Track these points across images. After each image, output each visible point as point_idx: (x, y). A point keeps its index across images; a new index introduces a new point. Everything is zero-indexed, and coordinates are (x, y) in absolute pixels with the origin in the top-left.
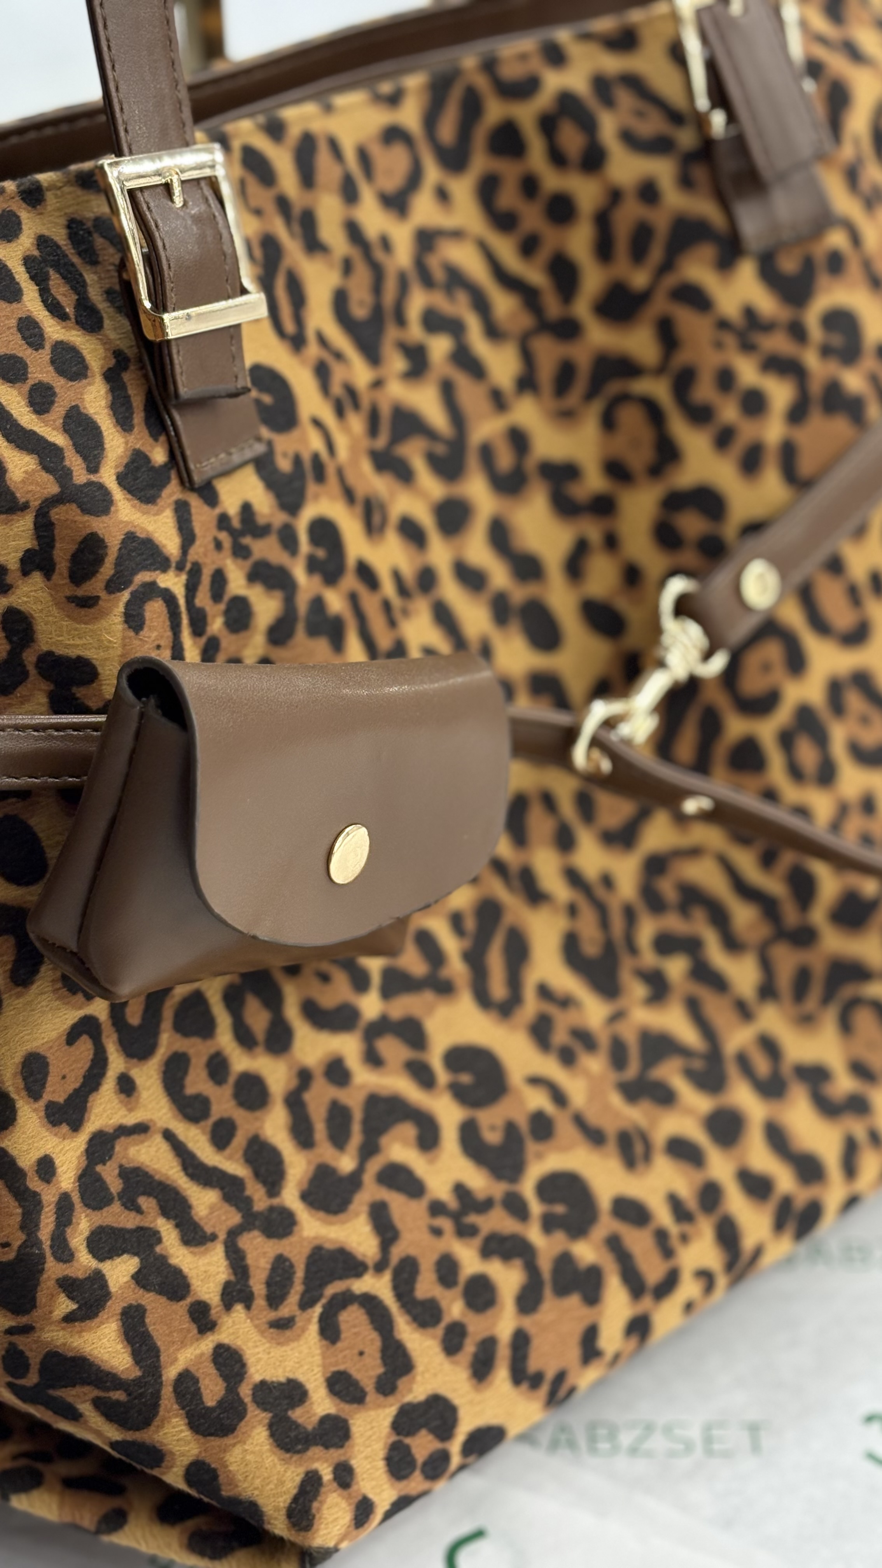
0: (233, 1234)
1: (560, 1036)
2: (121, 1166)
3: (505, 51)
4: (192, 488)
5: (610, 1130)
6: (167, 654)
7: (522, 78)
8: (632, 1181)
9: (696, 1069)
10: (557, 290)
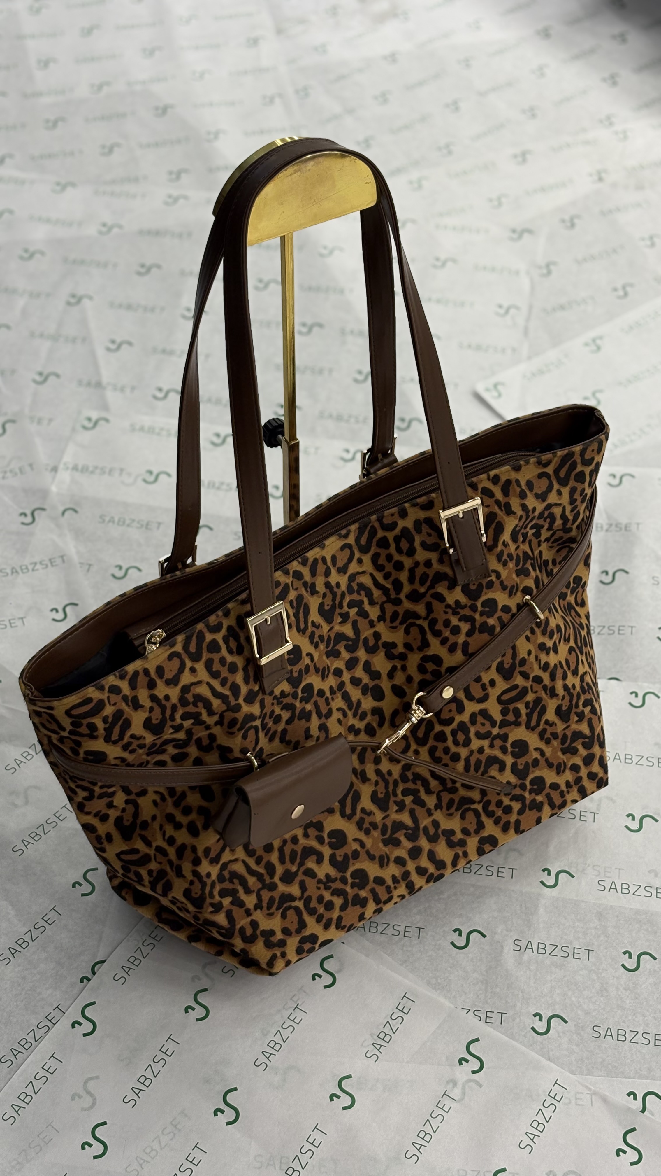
0: (259, 891)
1: (366, 825)
3: (387, 513)
4: (266, 694)
5: (377, 855)
6: (254, 742)
7: (390, 522)
8: (381, 871)
9: (409, 833)
10: (395, 589)
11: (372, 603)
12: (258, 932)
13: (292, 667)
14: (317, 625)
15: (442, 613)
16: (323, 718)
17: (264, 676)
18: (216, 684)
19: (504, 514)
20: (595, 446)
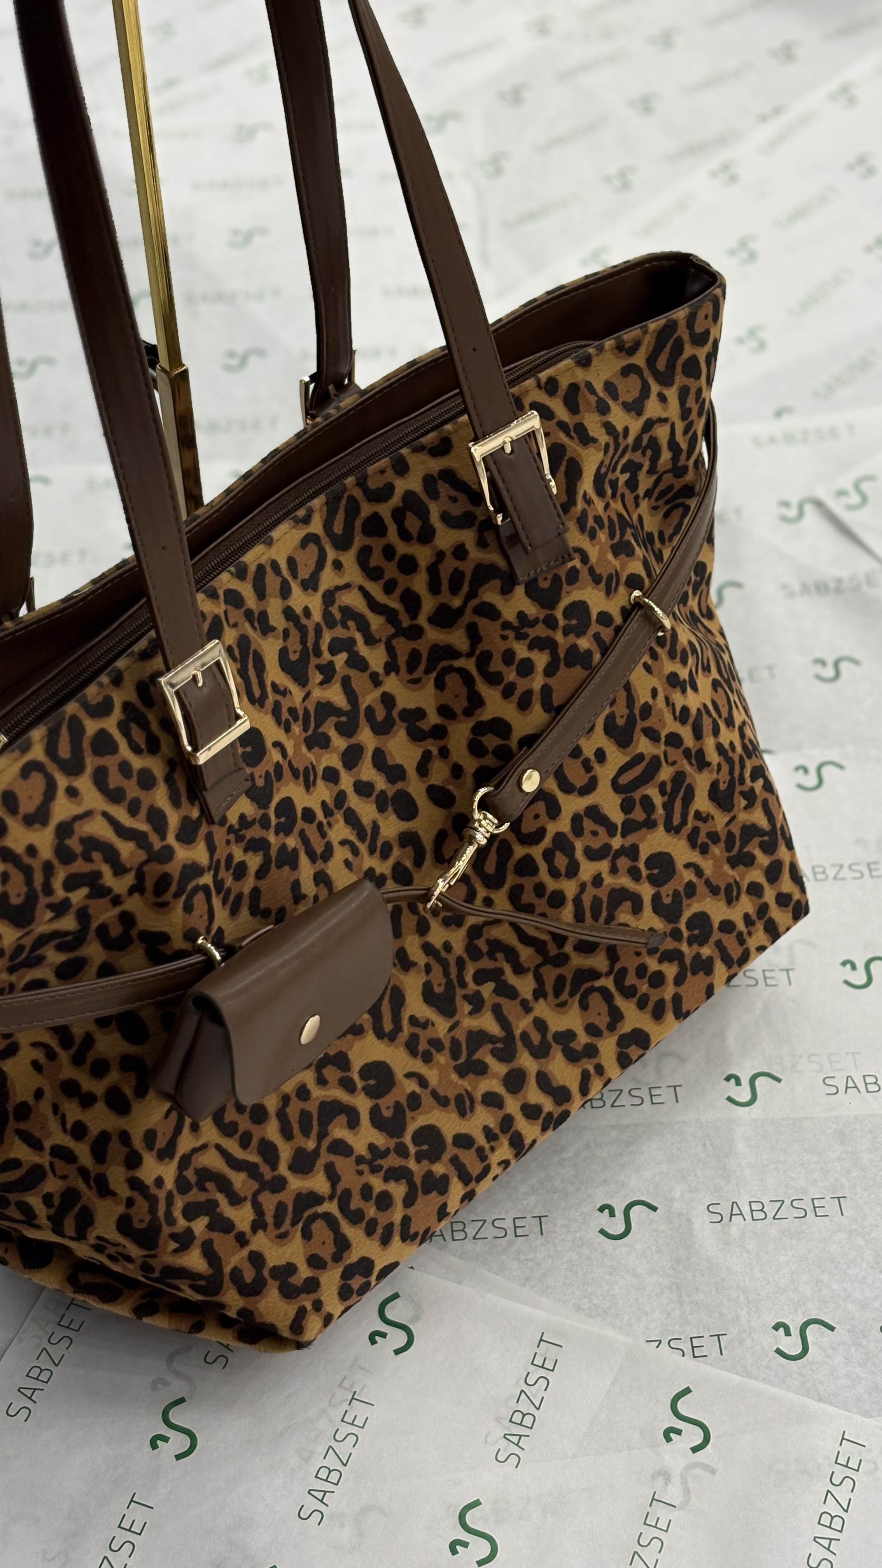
0: (255, 1195)
1: (423, 1046)
2: (195, 1169)
3: (371, 469)
4: (213, 823)
5: (451, 1095)
6: (206, 917)
7: (382, 485)
8: (464, 1123)
9: (498, 1049)
10: (407, 611)
11: (370, 641)
12: (266, 1273)
13: (253, 769)
15: (498, 640)
16: (319, 862)
17: (208, 786)
18: (120, 814)
19: (578, 445)
20: (708, 308)
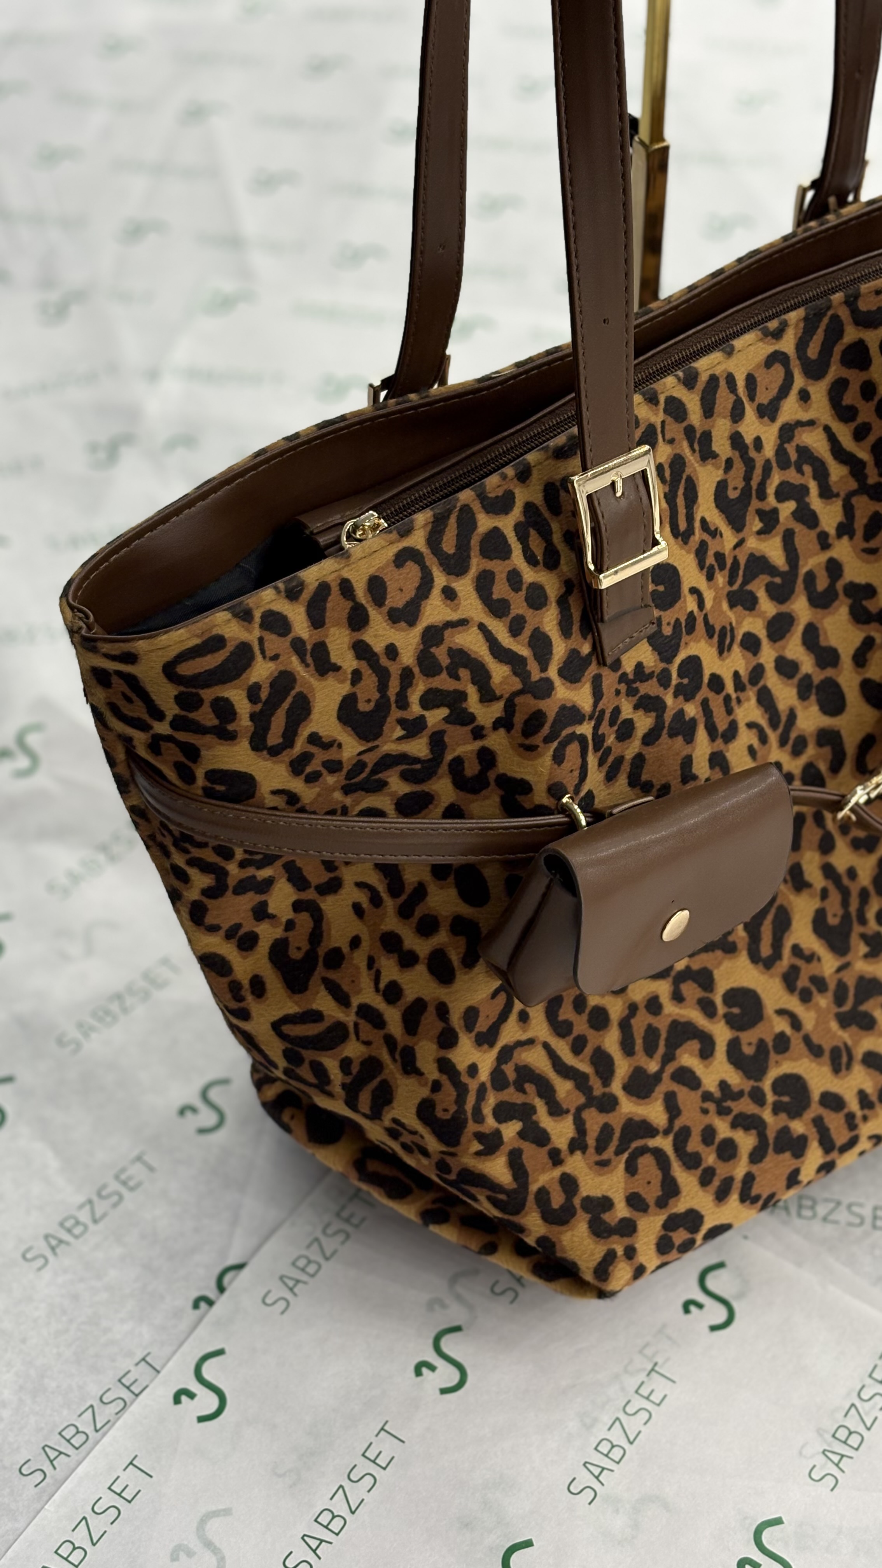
0: (579, 1110)
1: (803, 982)
2: (516, 1065)
3: (864, 287)
4: (605, 664)
5: (827, 1046)
6: (576, 773)
7: (872, 309)
8: (836, 1081)
11: (826, 493)
12: (577, 1202)
13: (662, 613)
14: (713, 528)
16: (719, 741)
17: (606, 618)
18: (500, 630)
